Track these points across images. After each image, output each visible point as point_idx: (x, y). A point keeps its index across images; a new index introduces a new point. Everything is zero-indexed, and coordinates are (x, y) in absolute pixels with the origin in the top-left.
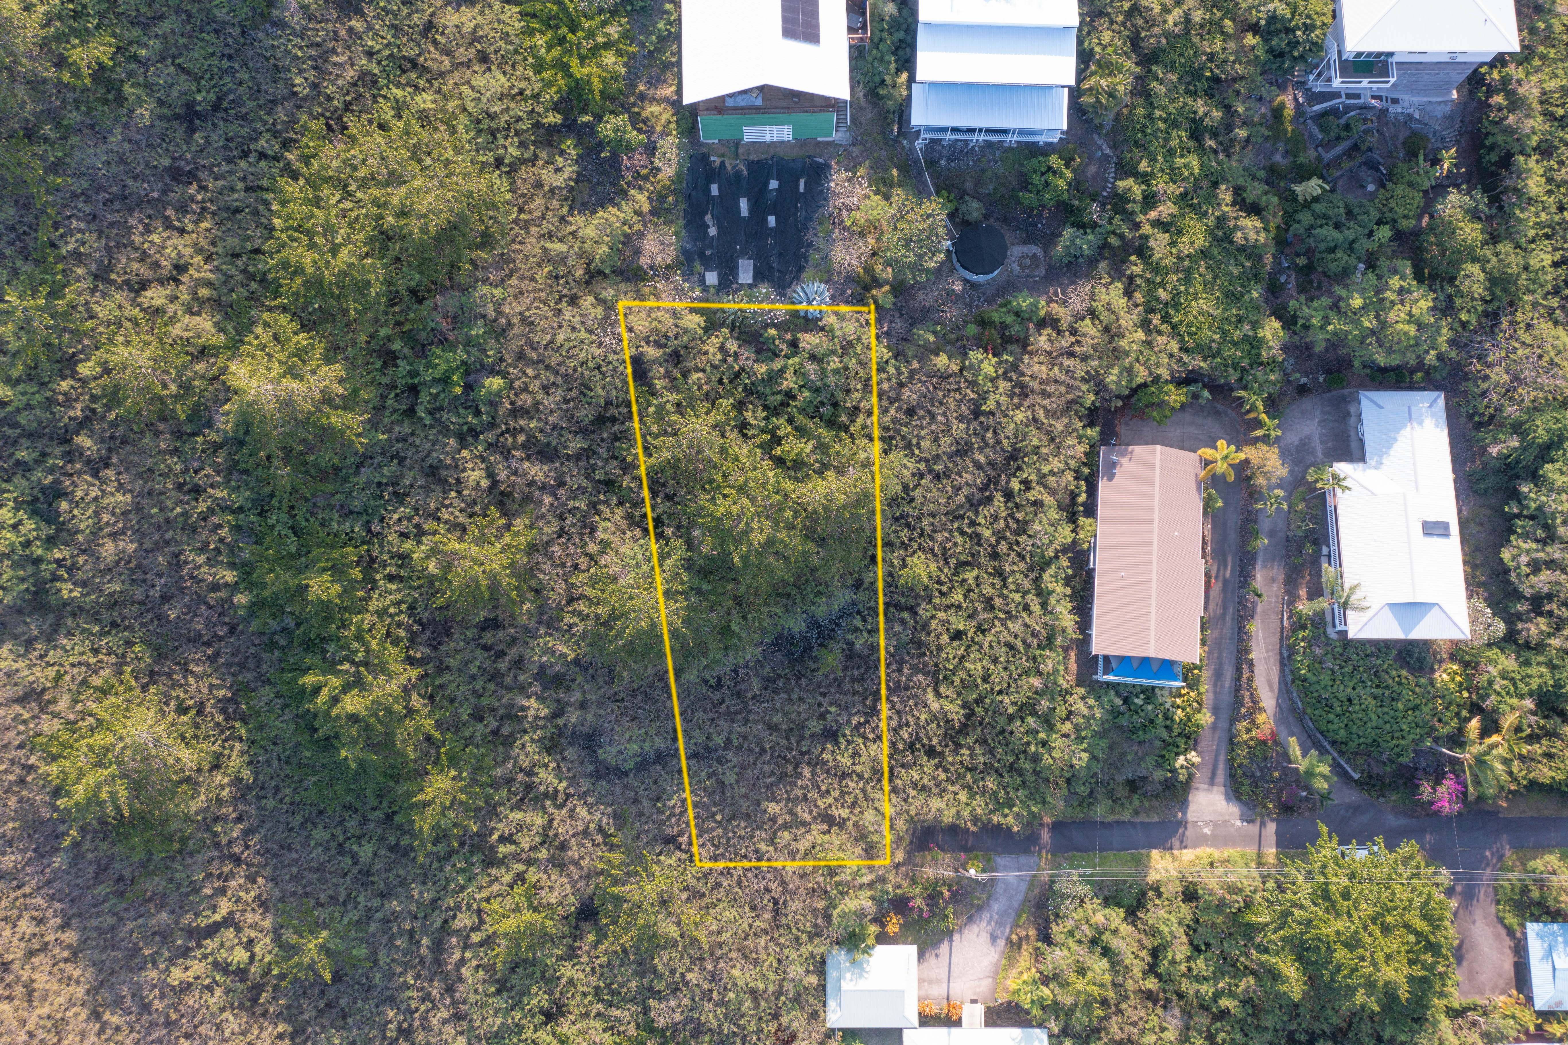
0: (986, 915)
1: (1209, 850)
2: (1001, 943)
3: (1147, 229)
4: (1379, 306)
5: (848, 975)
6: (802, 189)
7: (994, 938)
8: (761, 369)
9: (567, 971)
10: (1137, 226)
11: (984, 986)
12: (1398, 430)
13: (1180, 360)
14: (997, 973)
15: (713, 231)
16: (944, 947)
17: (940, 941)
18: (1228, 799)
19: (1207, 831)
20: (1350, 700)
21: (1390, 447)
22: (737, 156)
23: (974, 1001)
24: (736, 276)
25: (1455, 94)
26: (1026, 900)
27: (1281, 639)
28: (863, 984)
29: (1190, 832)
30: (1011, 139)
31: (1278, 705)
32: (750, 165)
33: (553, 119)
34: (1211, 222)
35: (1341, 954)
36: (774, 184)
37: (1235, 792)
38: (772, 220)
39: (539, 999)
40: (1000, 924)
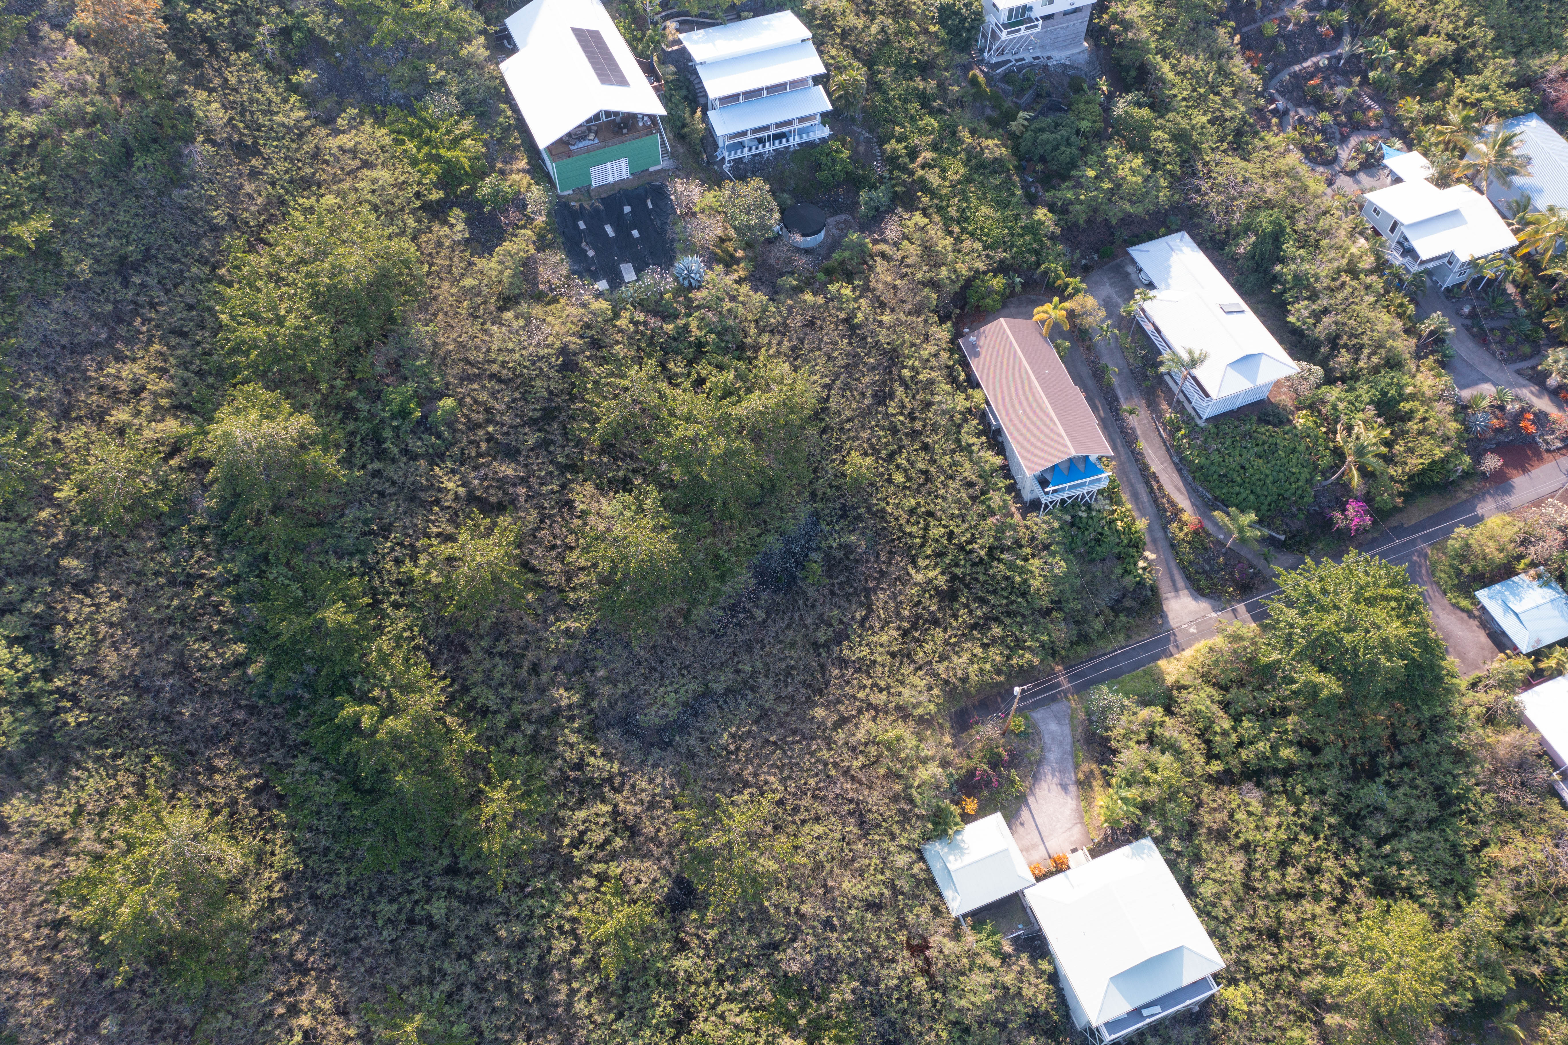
0: (1047, 769)
1: (1203, 643)
2: (1073, 789)
3: (920, 173)
4: (1107, 171)
5: (951, 858)
6: (650, 206)
7: (1064, 787)
8: (669, 327)
9: (683, 964)
10: (912, 173)
11: (1076, 833)
12: (1168, 260)
13: (987, 256)
14: (1082, 818)
15: (591, 253)
16: (1025, 814)
17: (1019, 810)
18: (1195, 598)
19: (1192, 630)
20: (1243, 467)
21: (1169, 272)
22: (591, 198)
23: (1074, 851)
24: (621, 277)
25: (1086, 44)
26: (1075, 741)
27: (1168, 450)
28: (967, 859)
29: (1180, 637)
30: (793, 143)
31: (1193, 504)
32: (603, 201)
33: (436, 195)
34: (963, 155)
35: (1347, 638)
36: (627, 209)
37: (1199, 592)
38: (635, 233)
39: (664, 1008)
40: (1062, 772)
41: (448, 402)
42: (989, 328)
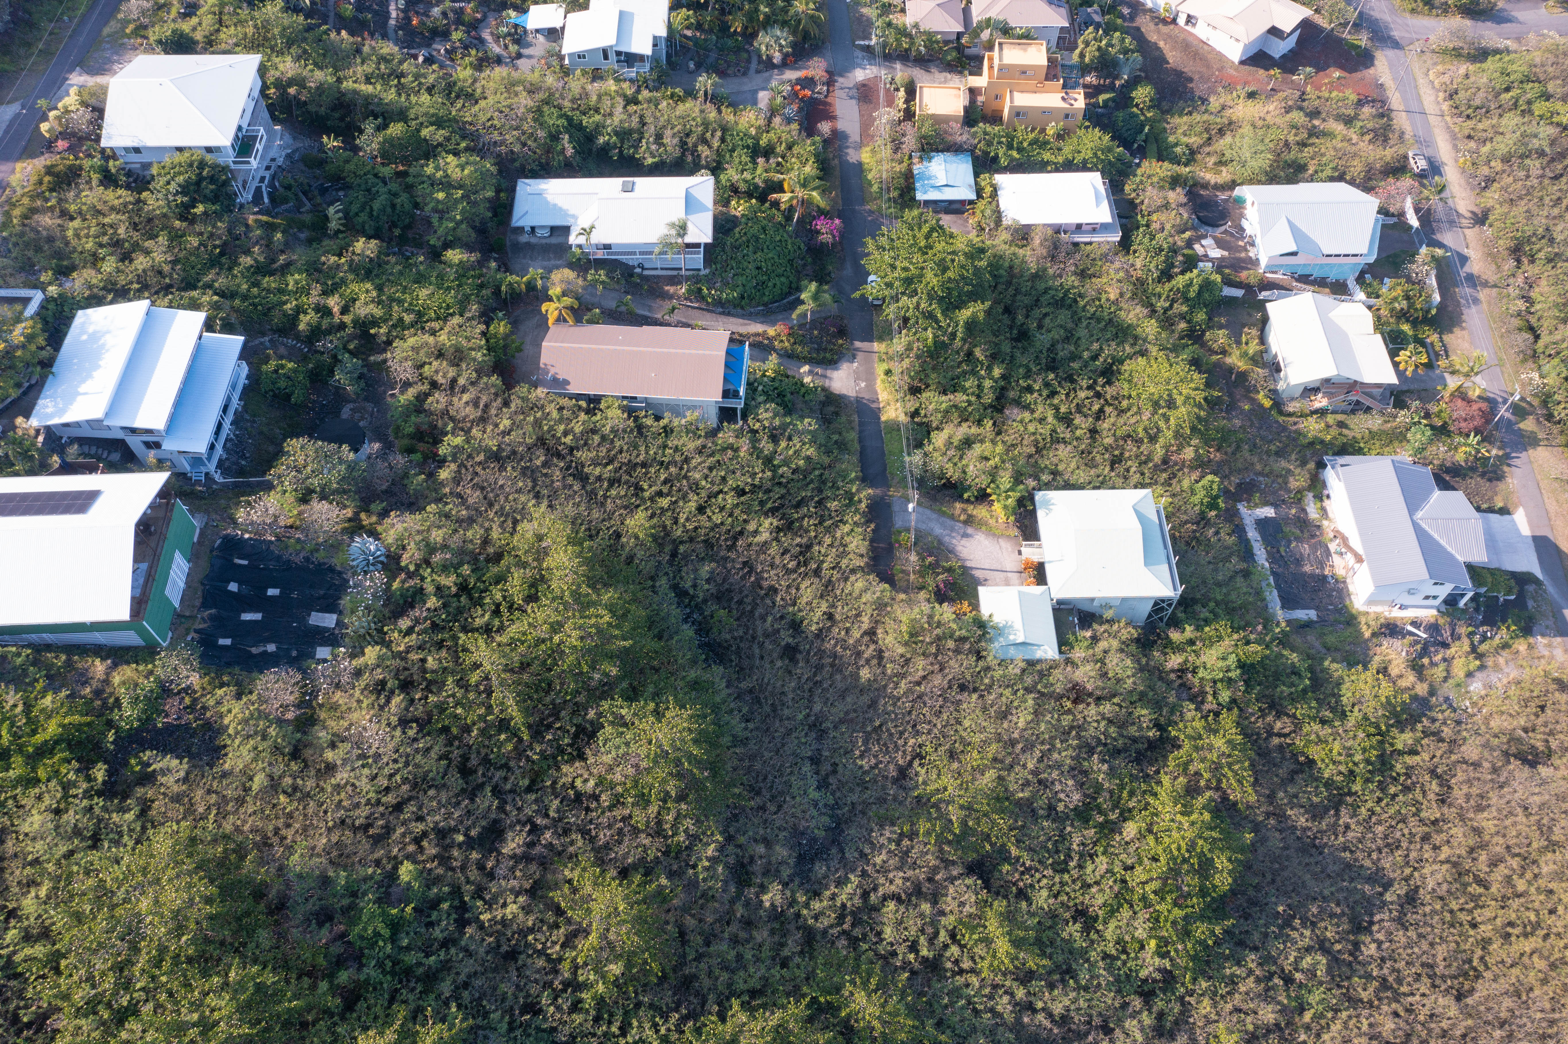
0: (947, 539)
1: (879, 382)
2: (969, 529)
3: (347, 319)
4: (447, 184)
5: (1012, 637)
6: (245, 562)
7: (965, 535)
8: (432, 602)
9: (1042, 898)
10: (342, 326)
11: (1006, 545)
12: (547, 203)
13: (469, 319)
14: (994, 535)
15: (271, 648)
16: (978, 574)
17: (972, 576)
18: (837, 369)
19: (863, 385)
20: (758, 268)
21: (561, 209)
22: (192, 617)
23: (1020, 553)
24: (326, 630)
25: (277, 127)
26: (930, 508)
27: (708, 311)
28: (1018, 625)
29: (866, 396)
30: (235, 403)
31: (762, 323)
32: (205, 605)
33: (100, 773)
34: (351, 277)
35: (950, 274)
36: (233, 587)
37: (832, 362)
38: (271, 592)
40: (952, 529)
41: (406, 872)
42: (545, 358)
